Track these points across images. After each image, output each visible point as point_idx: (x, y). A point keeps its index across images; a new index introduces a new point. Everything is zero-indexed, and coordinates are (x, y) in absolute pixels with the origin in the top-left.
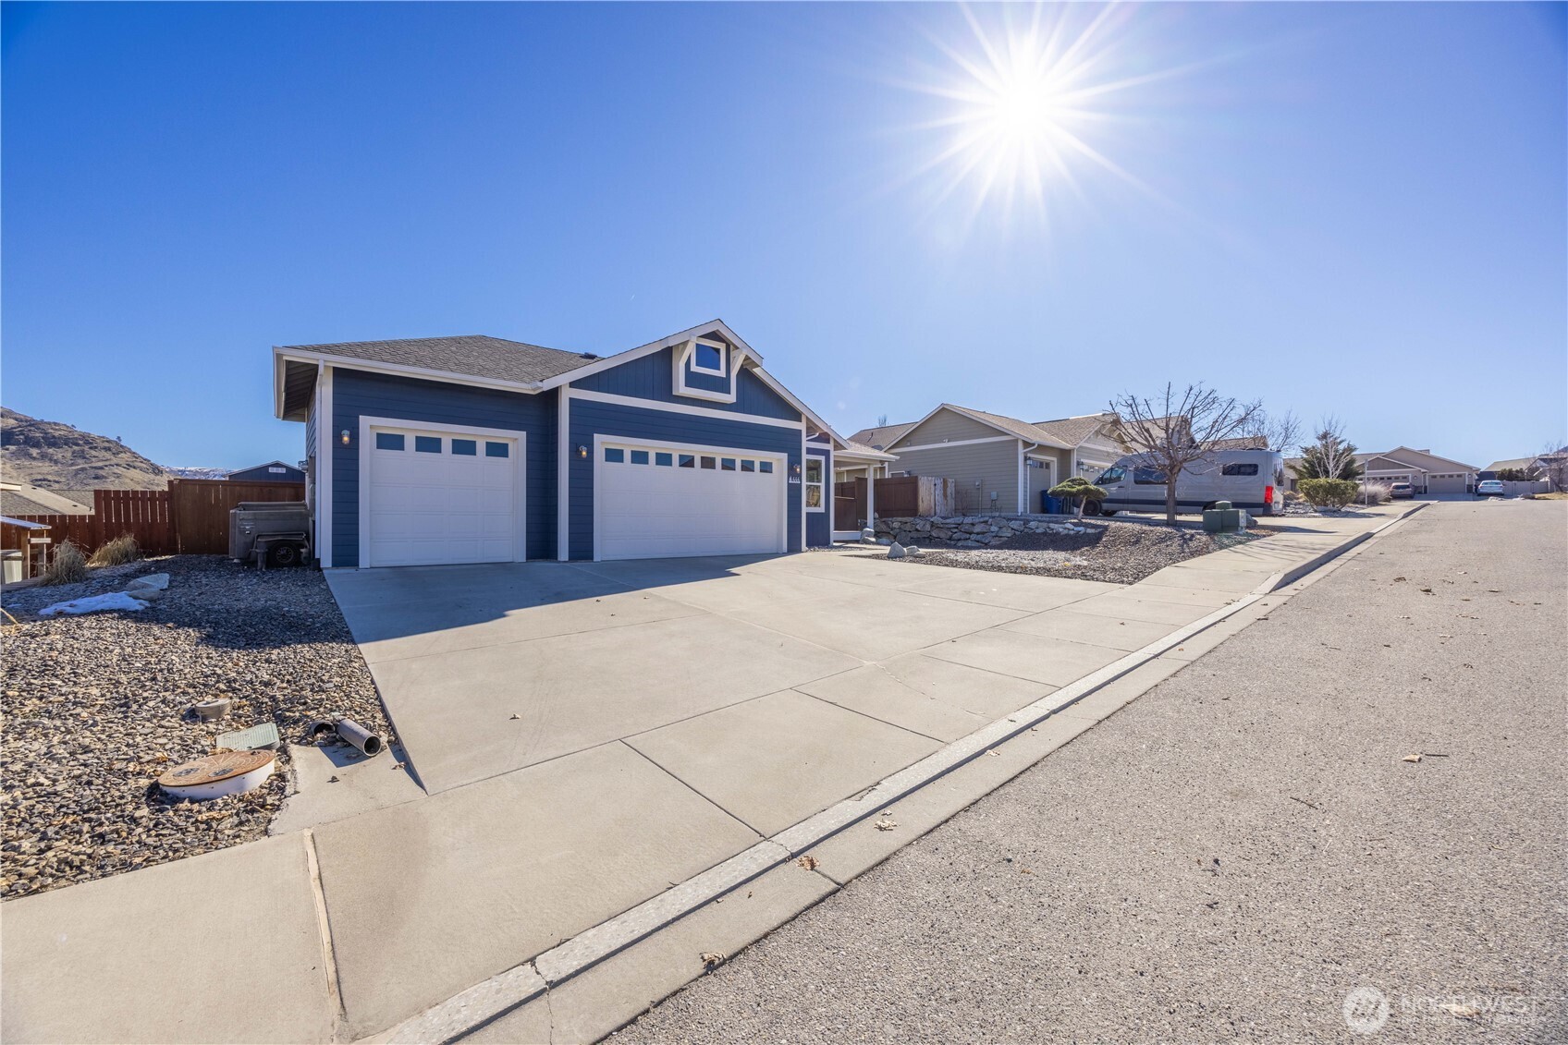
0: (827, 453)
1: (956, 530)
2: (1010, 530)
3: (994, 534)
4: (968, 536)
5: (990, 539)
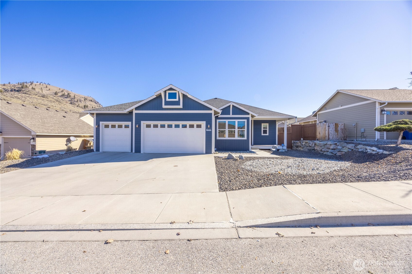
0: (248, 119)
1: (324, 147)
2: (347, 149)
3: (338, 150)
4: (328, 150)
5: (336, 152)
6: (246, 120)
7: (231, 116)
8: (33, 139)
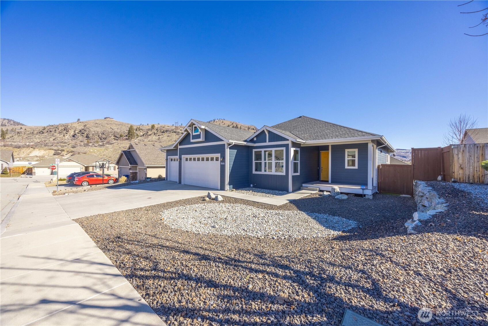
6: (284, 149)
7: (268, 143)
8: (146, 169)
